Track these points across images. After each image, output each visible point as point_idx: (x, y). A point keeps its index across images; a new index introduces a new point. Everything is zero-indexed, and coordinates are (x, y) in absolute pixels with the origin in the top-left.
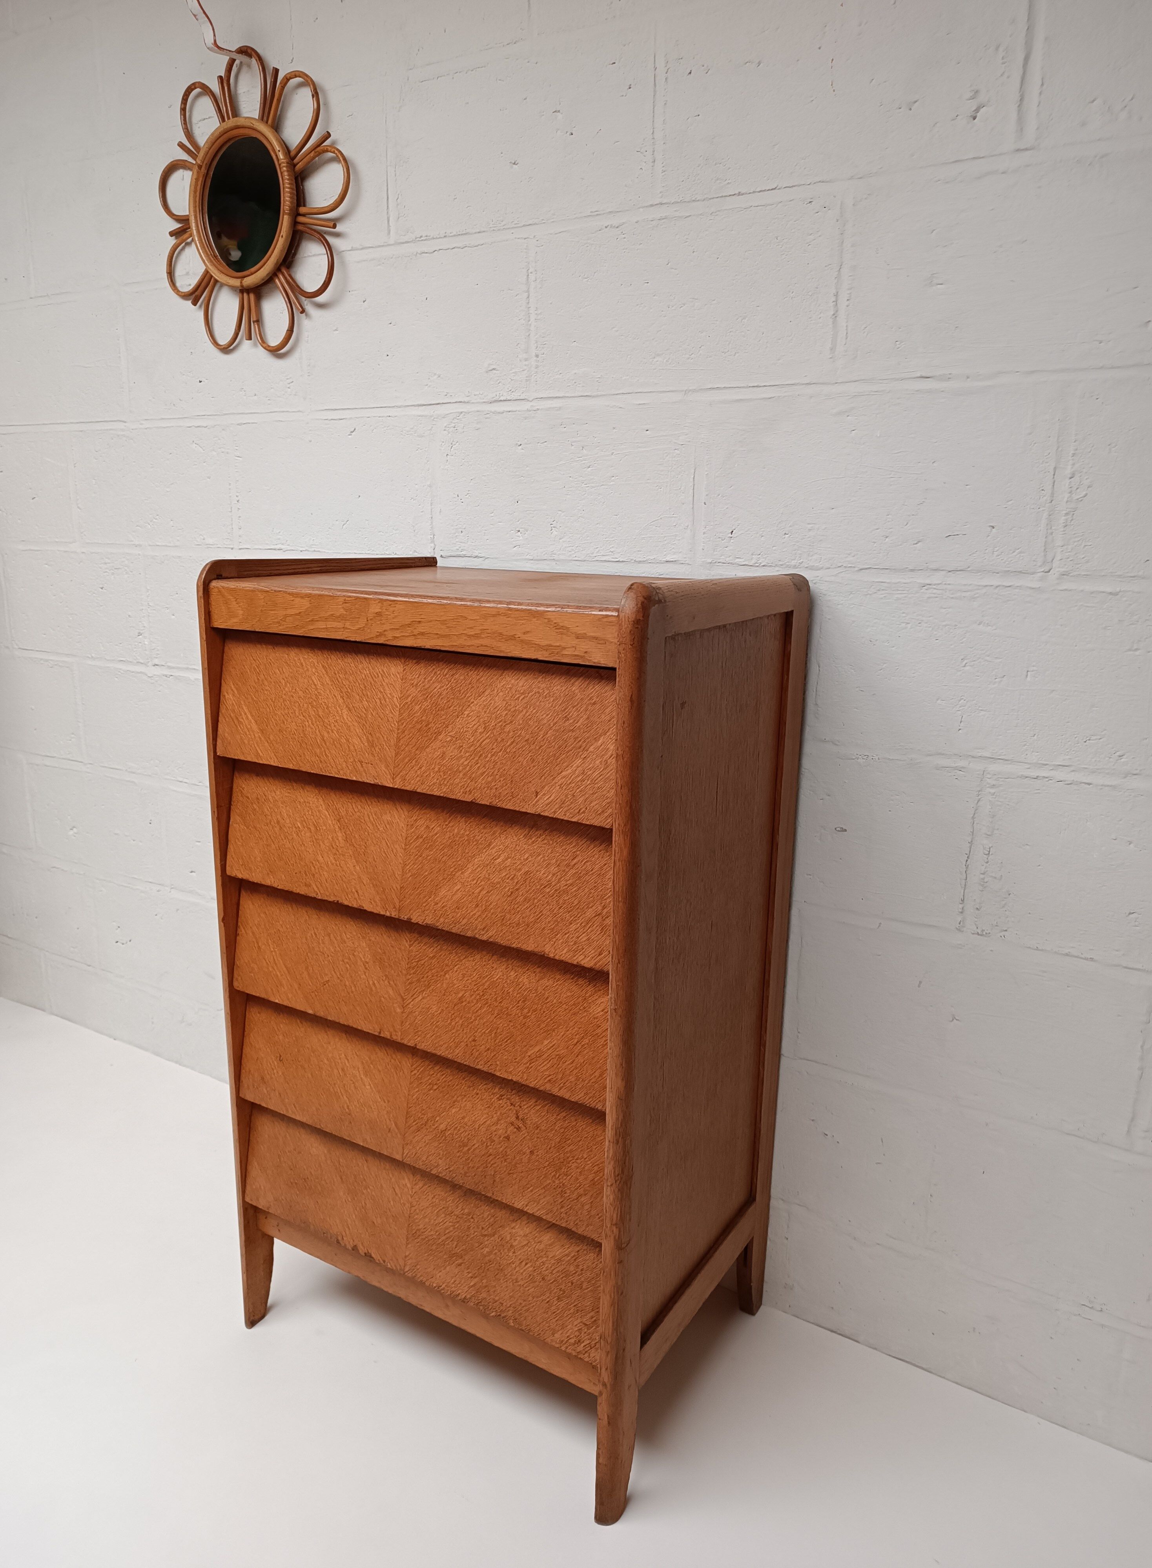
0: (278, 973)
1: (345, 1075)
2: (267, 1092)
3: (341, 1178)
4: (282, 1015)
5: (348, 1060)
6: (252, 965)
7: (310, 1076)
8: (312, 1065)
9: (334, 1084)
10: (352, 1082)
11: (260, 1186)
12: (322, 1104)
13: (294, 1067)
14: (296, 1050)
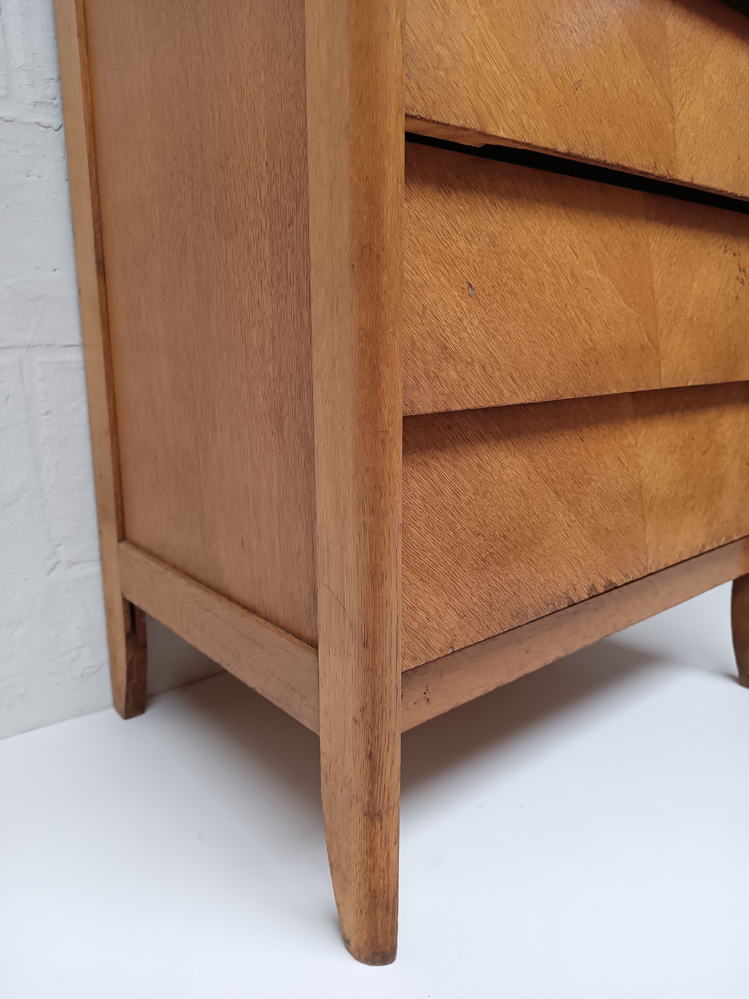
0: (495, 68)
1: (577, 282)
2: (458, 373)
3: (556, 492)
4: (454, 196)
5: (576, 254)
6: (439, 49)
7: (527, 305)
8: (526, 284)
9: (566, 305)
10: (587, 292)
11: (427, 613)
12: (554, 350)
13: (498, 298)
14: (496, 263)
